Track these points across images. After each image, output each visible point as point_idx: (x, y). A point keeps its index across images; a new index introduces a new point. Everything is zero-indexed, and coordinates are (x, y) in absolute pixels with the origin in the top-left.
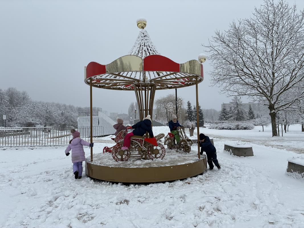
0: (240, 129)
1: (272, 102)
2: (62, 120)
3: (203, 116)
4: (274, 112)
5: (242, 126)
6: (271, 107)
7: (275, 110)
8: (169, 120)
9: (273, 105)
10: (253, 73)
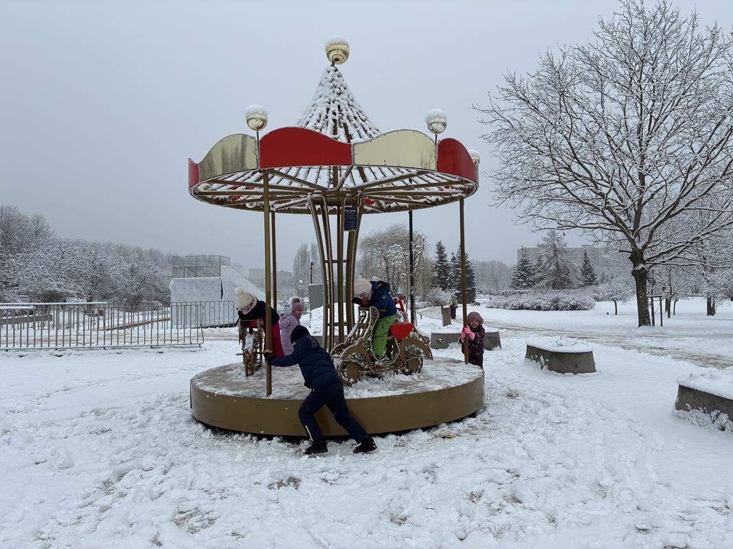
0: (561, 310)
1: (637, 244)
2: (133, 285)
3: (473, 277)
4: (643, 269)
5: (567, 303)
6: (636, 257)
7: (644, 264)
9: (642, 252)
10: (594, 175)
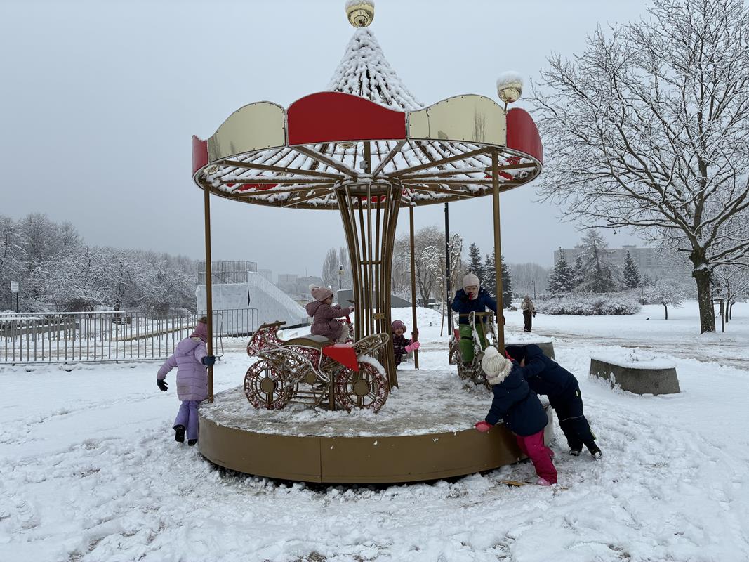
0: (605, 314)
1: (698, 242)
2: (159, 292)
3: (509, 281)
4: (705, 269)
5: (611, 307)
6: (698, 256)
7: (707, 264)
8: (423, 291)
9: (703, 251)
10: (648, 167)
